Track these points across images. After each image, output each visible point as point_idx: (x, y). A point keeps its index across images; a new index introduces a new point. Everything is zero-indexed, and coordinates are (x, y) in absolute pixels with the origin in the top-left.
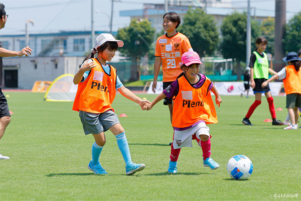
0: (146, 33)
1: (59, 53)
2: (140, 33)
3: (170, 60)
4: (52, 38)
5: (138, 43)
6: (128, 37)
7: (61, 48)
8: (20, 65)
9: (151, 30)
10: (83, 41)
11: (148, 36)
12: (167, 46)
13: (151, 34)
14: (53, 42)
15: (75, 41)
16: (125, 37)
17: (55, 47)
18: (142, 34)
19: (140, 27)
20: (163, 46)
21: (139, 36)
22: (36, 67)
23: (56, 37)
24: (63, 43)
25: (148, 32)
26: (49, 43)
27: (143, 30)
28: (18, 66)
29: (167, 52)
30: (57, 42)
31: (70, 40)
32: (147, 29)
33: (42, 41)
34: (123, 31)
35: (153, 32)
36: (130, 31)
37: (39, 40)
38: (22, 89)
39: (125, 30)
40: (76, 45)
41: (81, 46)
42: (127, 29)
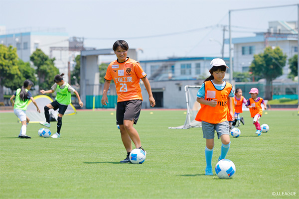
0: (279, 58)
1: (168, 77)
2: (274, 58)
3: (122, 84)
4: (161, 64)
5: (272, 67)
6: (264, 62)
7: (170, 73)
8: (165, 87)
9: (284, 55)
10: (189, 66)
11: (281, 61)
12: (119, 71)
13: (283, 59)
14: (162, 67)
15: (182, 66)
16: (261, 61)
17: (163, 72)
18: (276, 59)
19: (274, 53)
20: (115, 71)
21: (274, 60)
22: (180, 89)
23: (165, 63)
24: (171, 68)
25: (281, 58)
26: (158, 68)
27: (277, 56)
28: (164, 89)
29: (120, 77)
30: (166, 67)
31: (178, 65)
32: (280, 55)
33: (152, 66)
34: (259, 57)
35: (285, 57)
36: (266, 56)
37: (149, 66)
38: (167, 108)
39: (260, 56)
40: (183, 69)
41: (187, 71)
42: (262, 55)
